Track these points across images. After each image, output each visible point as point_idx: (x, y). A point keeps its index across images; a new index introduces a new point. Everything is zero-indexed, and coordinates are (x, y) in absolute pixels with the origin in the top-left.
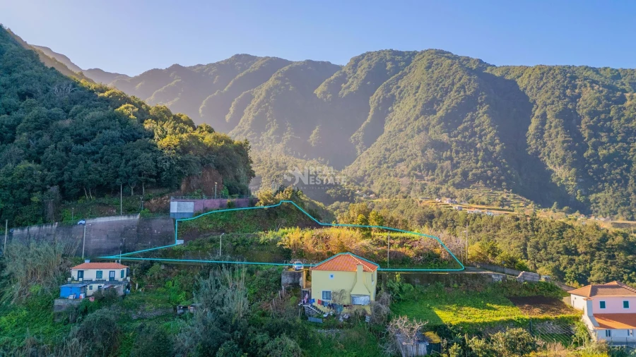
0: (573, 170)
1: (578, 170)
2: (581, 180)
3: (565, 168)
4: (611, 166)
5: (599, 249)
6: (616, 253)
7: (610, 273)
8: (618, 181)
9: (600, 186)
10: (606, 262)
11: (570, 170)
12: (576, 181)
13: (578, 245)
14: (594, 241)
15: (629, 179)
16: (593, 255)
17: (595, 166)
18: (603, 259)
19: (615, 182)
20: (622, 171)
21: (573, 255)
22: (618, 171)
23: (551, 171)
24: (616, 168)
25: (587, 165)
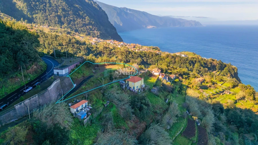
0: (25, 4)
1: (27, 4)
2: (29, 8)
3: (21, 2)
4: (40, 4)
5: (69, 44)
6: (74, 44)
7: (74, 51)
8: (43, 10)
9: (37, 12)
10: (72, 48)
11: (24, 3)
12: (27, 9)
13: (63, 43)
14: (68, 41)
15: (46, 10)
16: (68, 45)
17: (34, 3)
18: (71, 47)
19: (42, 10)
20: (43, 6)
21: (62, 46)
22: (42, 6)
23: (15, 3)
24: (41, 5)
25: (30, 2)
